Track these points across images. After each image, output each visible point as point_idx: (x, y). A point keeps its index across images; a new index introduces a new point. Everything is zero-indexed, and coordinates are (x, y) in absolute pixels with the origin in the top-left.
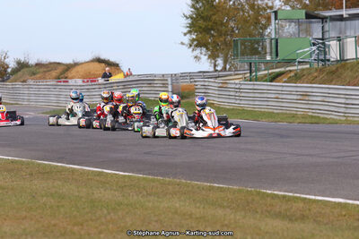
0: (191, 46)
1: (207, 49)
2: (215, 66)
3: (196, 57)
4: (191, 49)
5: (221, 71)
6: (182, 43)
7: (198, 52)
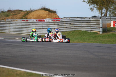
0: (89, 3)
1: (97, 5)
2: (102, 14)
3: (91, 9)
4: (89, 5)
5: (104, 16)
6: (84, 1)
7: (92, 6)
